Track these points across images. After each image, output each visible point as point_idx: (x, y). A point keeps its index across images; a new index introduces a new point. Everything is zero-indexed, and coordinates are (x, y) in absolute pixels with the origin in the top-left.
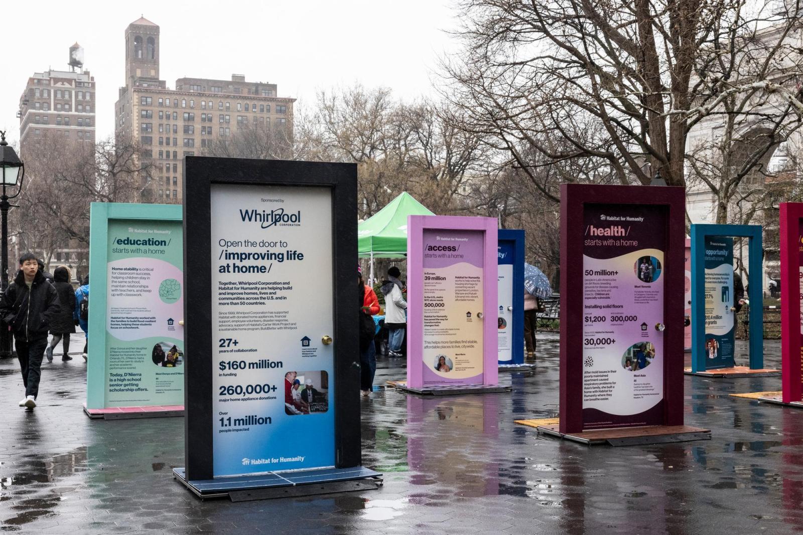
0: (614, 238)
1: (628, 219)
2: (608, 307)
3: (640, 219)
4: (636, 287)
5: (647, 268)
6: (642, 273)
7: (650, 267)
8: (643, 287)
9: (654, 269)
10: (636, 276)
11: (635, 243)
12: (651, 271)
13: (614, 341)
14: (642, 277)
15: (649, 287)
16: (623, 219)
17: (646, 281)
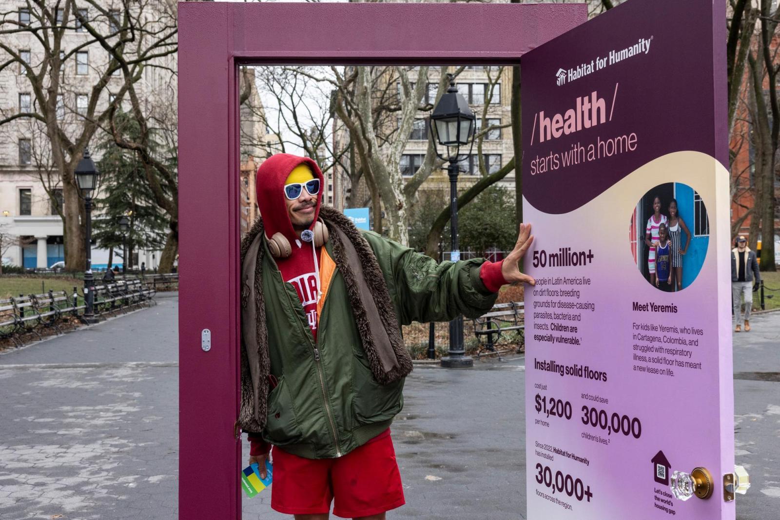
0: (585, 136)
1: (615, 57)
2: (575, 371)
3: (643, 46)
4: (636, 307)
5: (666, 235)
6: (652, 256)
7: (674, 229)
8: (655, 308)
9: (684, 234)
10: (636, 267)
11: (630, 142)
12: (675, 244)
13: (589, 495)
14: (652, 267)
15: (674, 309)
16: (601, 64)
17: (665, 287)
